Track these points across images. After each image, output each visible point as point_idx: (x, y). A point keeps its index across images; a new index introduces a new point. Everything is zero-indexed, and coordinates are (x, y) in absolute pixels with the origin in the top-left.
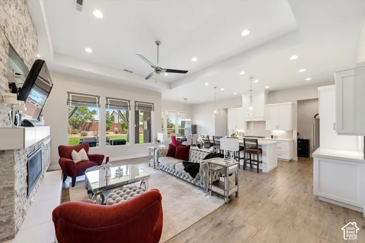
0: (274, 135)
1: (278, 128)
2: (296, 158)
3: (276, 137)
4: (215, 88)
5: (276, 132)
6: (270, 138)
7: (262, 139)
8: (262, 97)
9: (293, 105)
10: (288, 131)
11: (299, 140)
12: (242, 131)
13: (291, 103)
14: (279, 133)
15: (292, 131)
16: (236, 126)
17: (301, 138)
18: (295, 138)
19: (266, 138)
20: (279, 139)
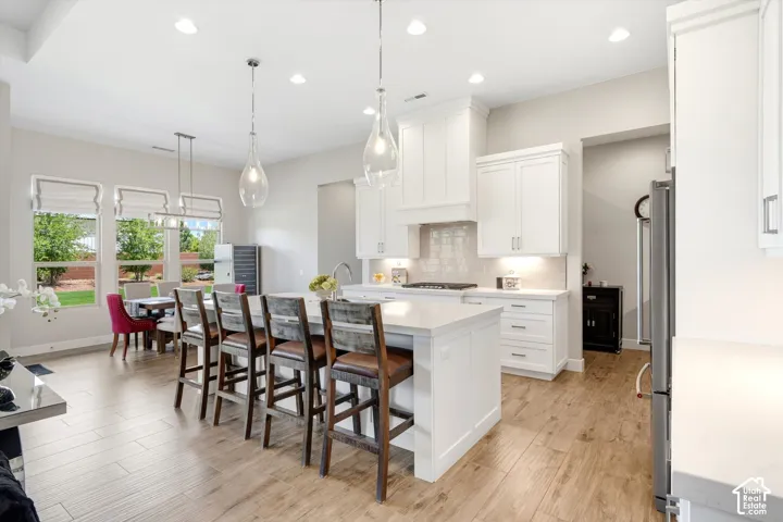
0: (505, 276)
1: (517, 246)
2: (578, 364)
3: (512, 284)
4: (253, 63)
5: (512, 266)
6: (494, 290)
7: (462, 292)
8: (463, 127)
9: (567, 155)
10: (552, 260)
11: (587, 290)
12: (405, 263)
13: (559, 146)
14: (523, 267)
15: (565, 258)
16: (381, 247)
17: (595, 284)
18: (575, 284)
19: (479, 290)
20: (522, 291)
